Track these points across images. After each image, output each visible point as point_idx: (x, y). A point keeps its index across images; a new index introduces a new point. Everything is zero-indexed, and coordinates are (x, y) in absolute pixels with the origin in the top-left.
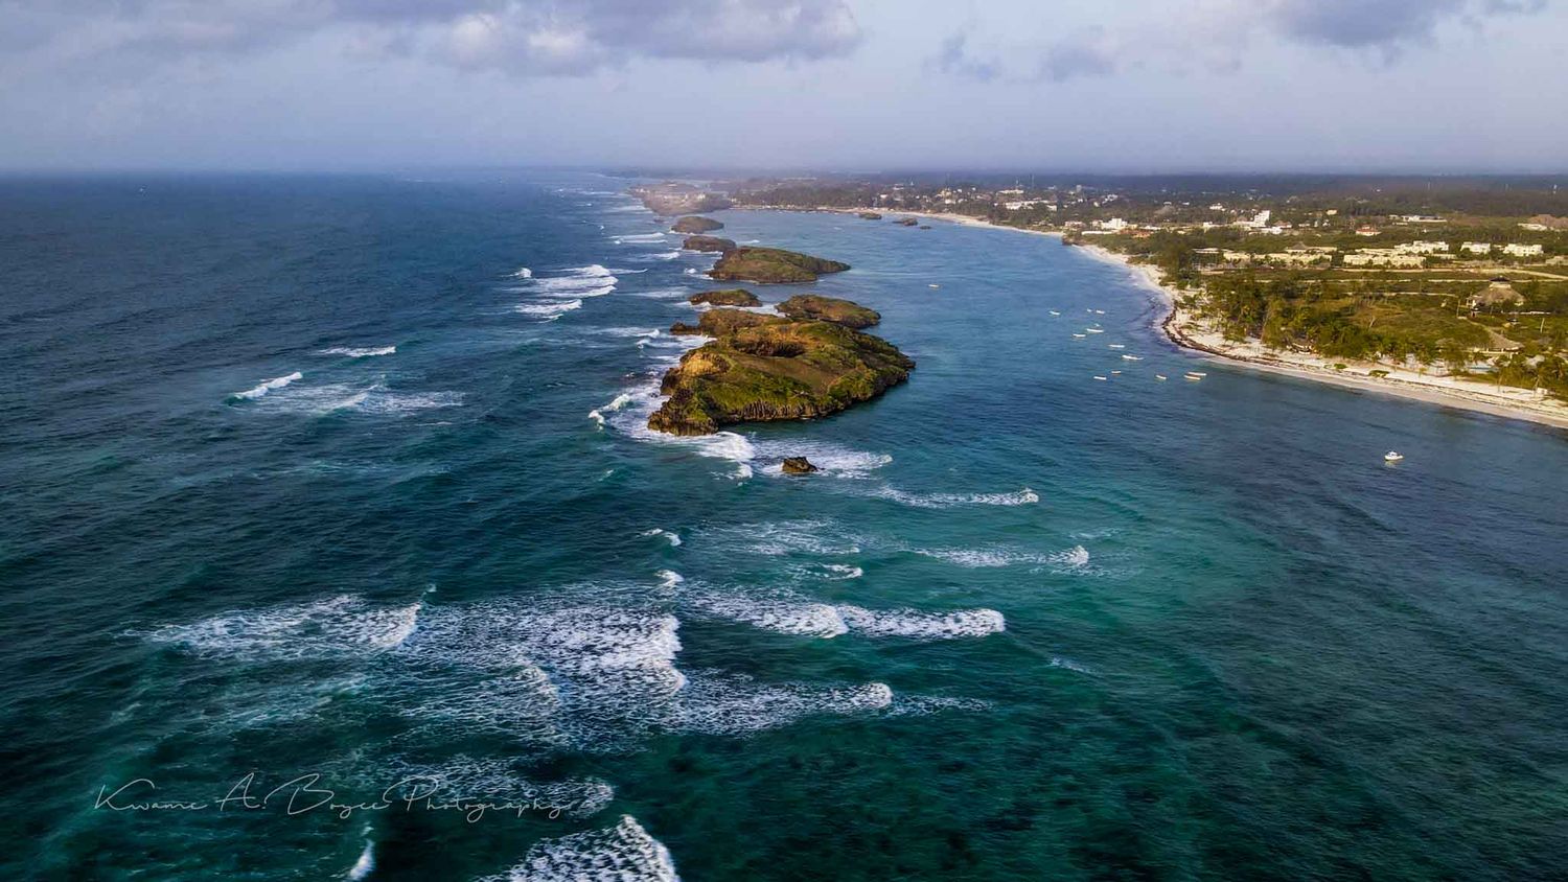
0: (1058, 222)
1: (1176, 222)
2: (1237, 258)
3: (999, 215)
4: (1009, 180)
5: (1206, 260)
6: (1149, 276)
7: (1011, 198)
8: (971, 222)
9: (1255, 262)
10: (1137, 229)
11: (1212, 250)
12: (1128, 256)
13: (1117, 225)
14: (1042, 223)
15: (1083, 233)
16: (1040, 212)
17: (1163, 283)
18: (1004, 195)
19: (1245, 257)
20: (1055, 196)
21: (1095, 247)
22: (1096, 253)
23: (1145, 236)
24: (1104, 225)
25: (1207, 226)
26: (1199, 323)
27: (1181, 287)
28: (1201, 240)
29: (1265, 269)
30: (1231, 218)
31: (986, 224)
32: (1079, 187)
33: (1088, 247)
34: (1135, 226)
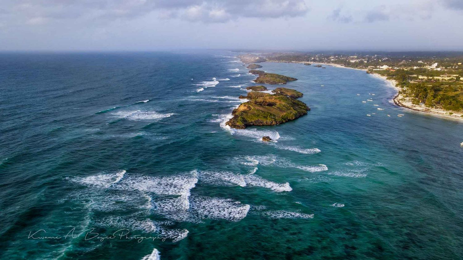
0: (366, 66)
1: (405, 66)
2: (423, 78)
3: (348, 64)
4: (353, 53)
5: (412, 79)
6: (392, 83)
7: (353, 59)
8: (339, 66)
9: (428, 79)
10: (392, 69)
11: (415, 75)
12: (387, 77)
13: (385, 67)
14: (361, 66)
15: (374, 70)
16: (361, 63)
17: (397, 86)
18: (351, 58)
19: (426, 78)
20: (367, 58)
21: (377, 74)
22: (377, 76)
23: (394, 71)
24: (381, 67)
25: (415, 68)
26: (405, 98)
27: (402, 87)
28: (412, 72)
29: (432, 82)
30: (424, 65)
31: (343, 67)
32: (376, 56)
33: (374, 74)
34: (391, 68)
